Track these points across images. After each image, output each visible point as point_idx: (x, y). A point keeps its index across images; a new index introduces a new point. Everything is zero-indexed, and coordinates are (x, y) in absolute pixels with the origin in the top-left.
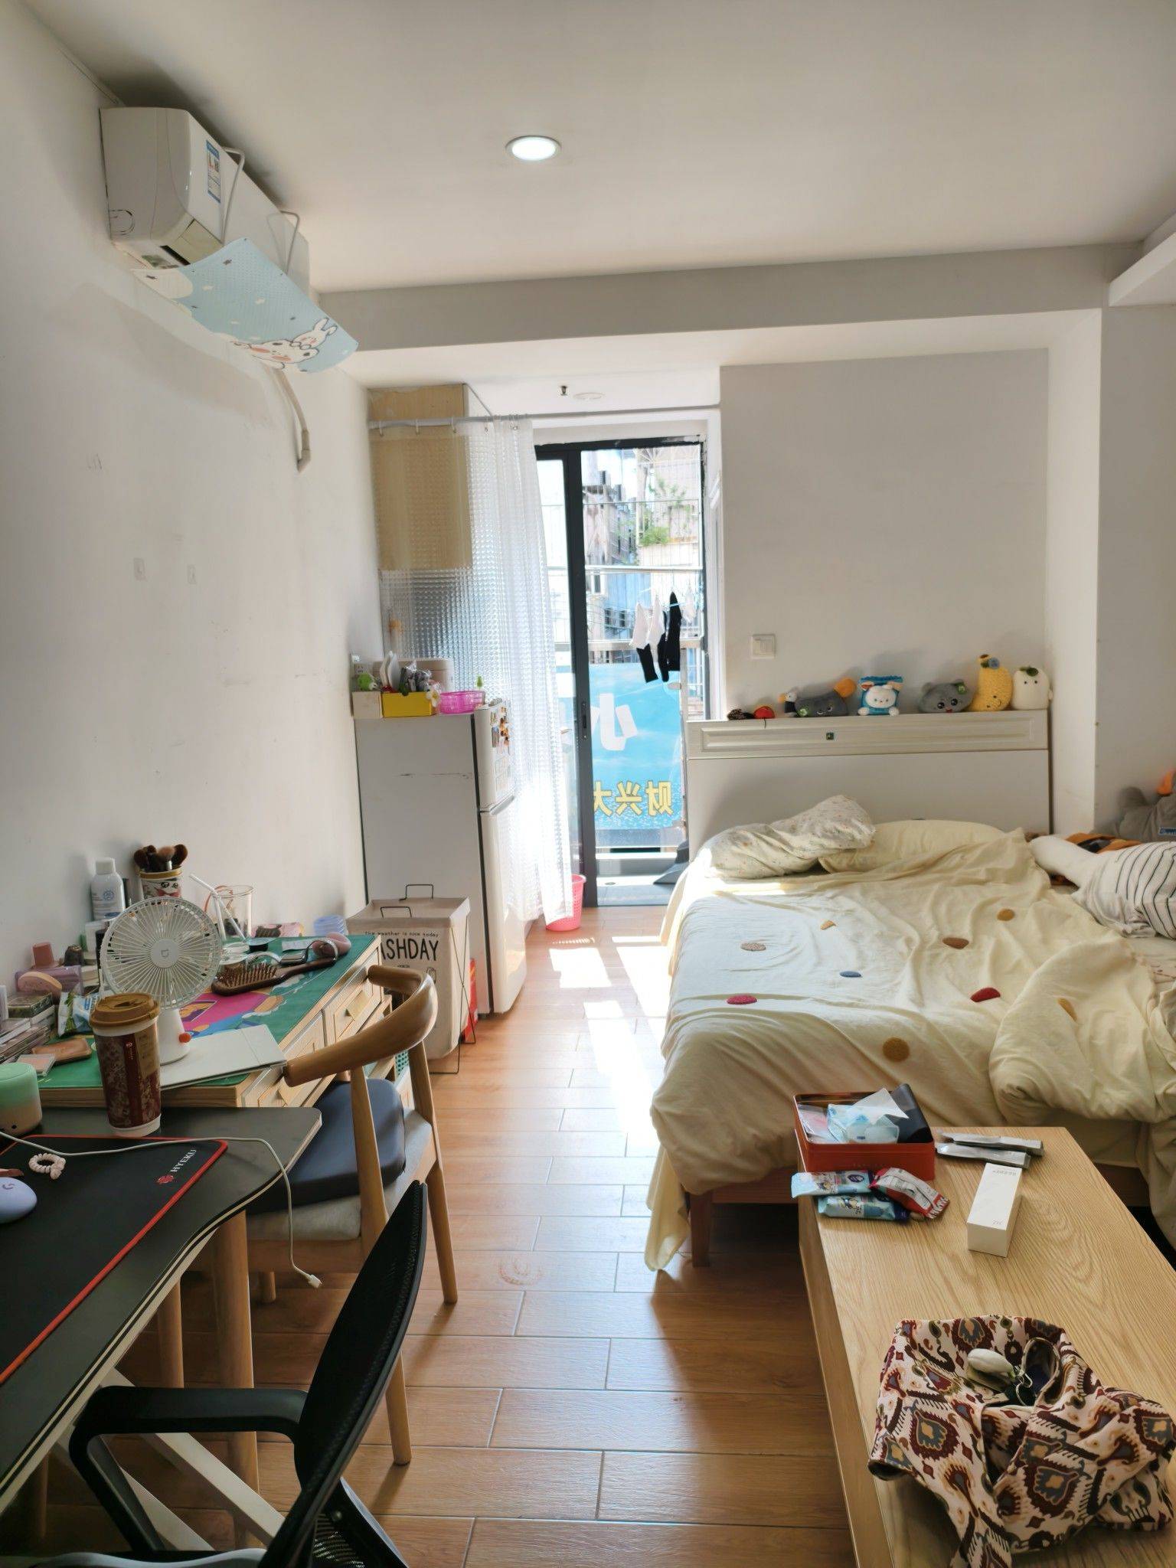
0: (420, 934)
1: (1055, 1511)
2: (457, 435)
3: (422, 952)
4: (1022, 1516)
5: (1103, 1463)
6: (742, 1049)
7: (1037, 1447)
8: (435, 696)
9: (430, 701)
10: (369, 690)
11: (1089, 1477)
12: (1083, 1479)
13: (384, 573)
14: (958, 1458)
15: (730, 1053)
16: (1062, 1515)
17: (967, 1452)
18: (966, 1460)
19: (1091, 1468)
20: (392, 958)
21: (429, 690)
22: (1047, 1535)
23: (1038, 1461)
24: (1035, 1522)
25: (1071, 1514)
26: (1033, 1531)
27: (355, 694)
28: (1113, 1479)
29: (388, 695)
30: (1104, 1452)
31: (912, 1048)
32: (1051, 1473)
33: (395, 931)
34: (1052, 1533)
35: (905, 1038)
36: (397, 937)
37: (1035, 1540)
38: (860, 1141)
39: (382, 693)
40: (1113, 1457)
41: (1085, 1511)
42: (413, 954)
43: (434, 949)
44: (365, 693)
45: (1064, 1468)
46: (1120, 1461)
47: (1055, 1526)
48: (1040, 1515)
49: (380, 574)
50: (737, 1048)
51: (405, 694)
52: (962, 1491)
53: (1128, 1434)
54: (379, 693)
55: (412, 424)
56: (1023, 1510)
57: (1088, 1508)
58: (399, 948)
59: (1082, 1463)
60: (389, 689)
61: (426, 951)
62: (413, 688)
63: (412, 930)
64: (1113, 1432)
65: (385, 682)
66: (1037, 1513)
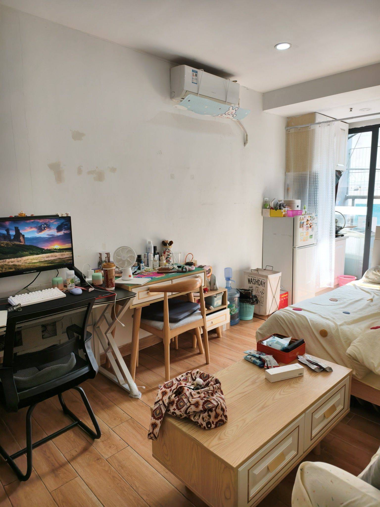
0: (261, 279)
1: (179, 409)
2: (311, 129)
3: (261, 284)
4: (173, 407)
5: (191, 404)
6: (282, 321)
7: (184, 396)
8: (284, 211)
9: (282, 212)
10: (267, 208)
11: (187, 406)
12: (186, 406)
13: (286, 173)
14: (168, 390)
15: (279, 321)
16: (179, 411)
17: (171, 390)
18: (169, 391)
19: (188, 404)
20: (254, 284)
21: (282, 209)
22: (175, 413)
23: (182, 399)
24: (174, 409)
25: (181, 411)
26: (173, 411)
27: (263, 209)
28: (191, 409)
29: (272, 210)
30: (192, 403)
31: (329, 334)
32: (182, 402)
33: (255, 277)
34: (177, 413)
35: (328, 330)
36: (256, 278)
37: (174, 413)
38: (270, 346)
39: (270, 209)
40: (193, 404)
41: (184, 412)
42: (259, 284)
43: (264, 284)
44: (266, 209)
45: (184, 402)
46: (194, 406)
47: (178, 412)
48: (176, 409)
49: (285, 174)
50: (281, 320)
51: (276, 210)
52: (163, 395)
53: (200, 402)
54: (269, 209)
55: (298, 127)
56: (174, 406)
57: (185, 412)
58: (256, 282)
59: (187, 402)
60: (272, 208)
61: (262, 284)
62: (279, 208)
63: (259, 277)
64: (197, 400)
65: (271, 206)
66: (176, 408)
